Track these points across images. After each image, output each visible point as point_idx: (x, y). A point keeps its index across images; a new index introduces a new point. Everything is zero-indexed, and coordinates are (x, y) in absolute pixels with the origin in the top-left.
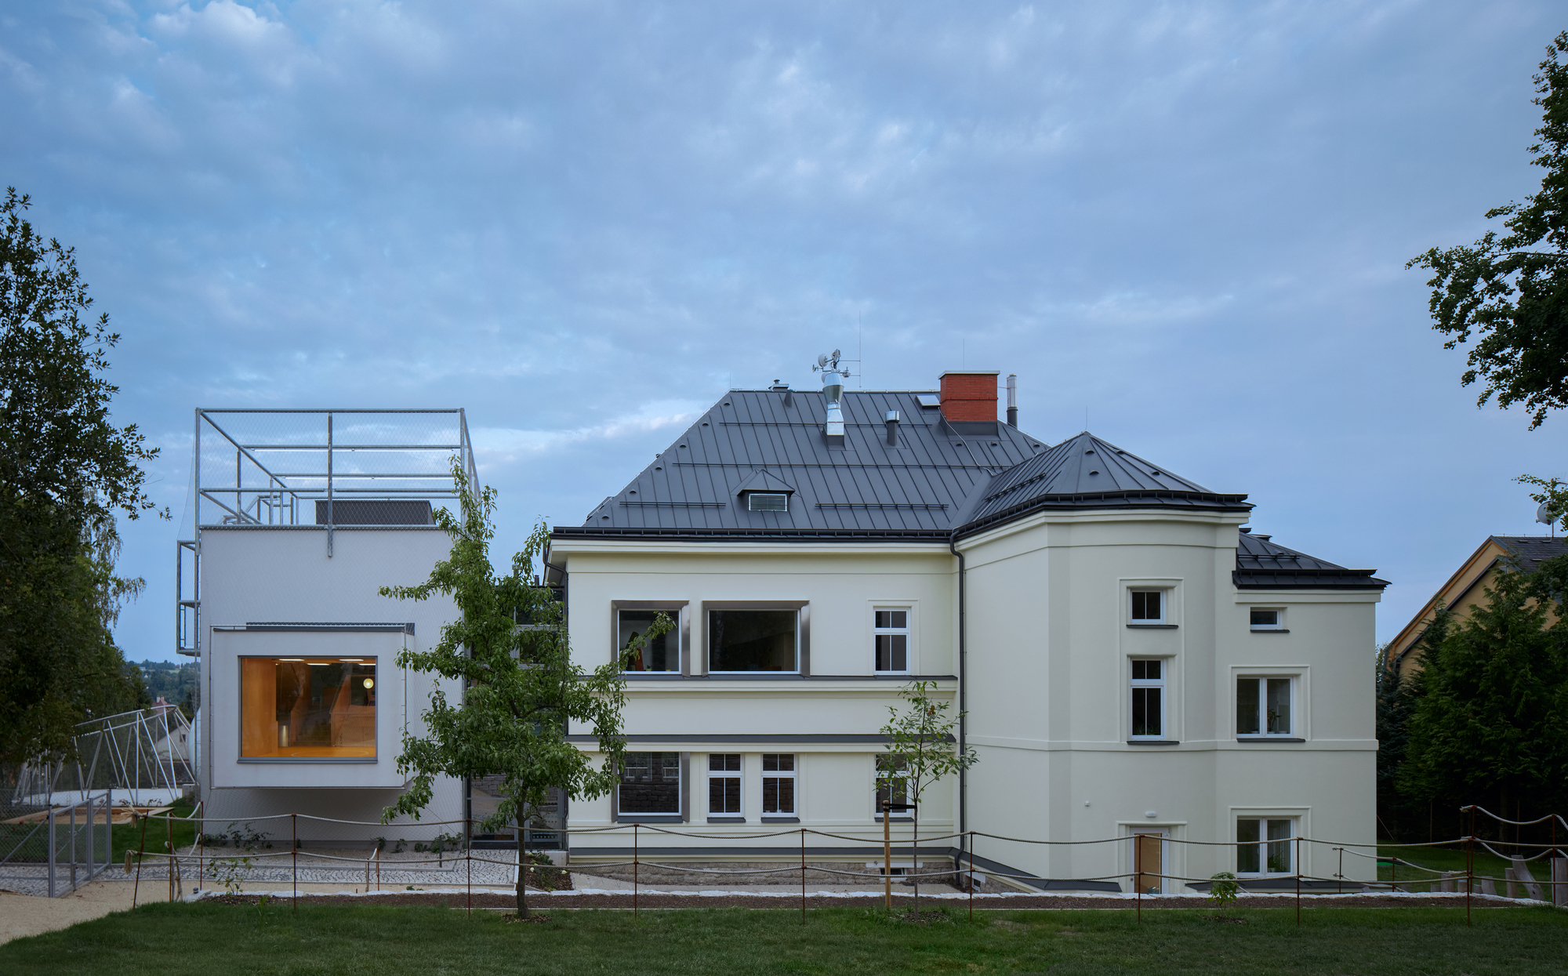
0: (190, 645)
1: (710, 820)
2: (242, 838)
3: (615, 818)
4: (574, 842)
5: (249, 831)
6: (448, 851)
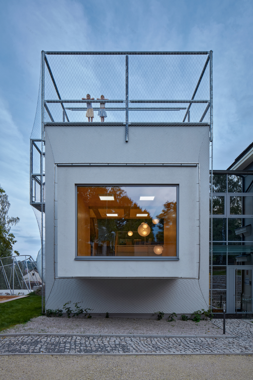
0: (38, 201)
2: (72, 312)
5: (78, 307)
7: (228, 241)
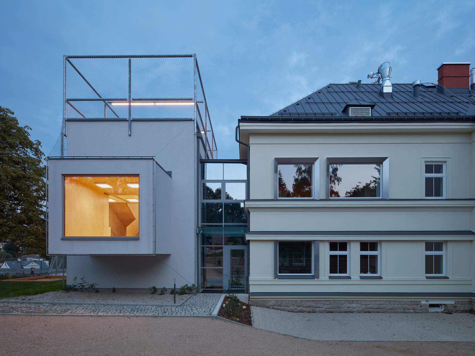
1: (330, 278)
3: (276, 277)
4: (252, 289)
5: (85, 283)
6: (188, 294)
7: (224, 223)
